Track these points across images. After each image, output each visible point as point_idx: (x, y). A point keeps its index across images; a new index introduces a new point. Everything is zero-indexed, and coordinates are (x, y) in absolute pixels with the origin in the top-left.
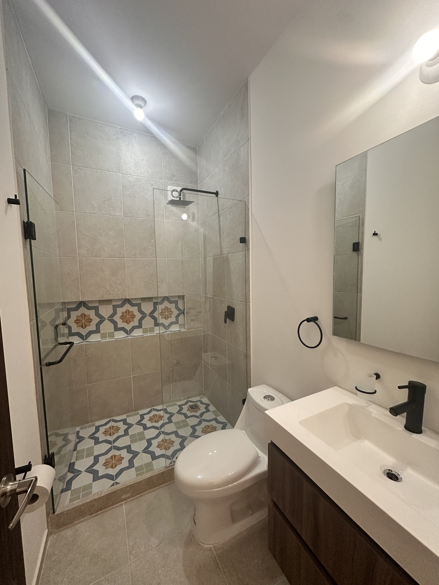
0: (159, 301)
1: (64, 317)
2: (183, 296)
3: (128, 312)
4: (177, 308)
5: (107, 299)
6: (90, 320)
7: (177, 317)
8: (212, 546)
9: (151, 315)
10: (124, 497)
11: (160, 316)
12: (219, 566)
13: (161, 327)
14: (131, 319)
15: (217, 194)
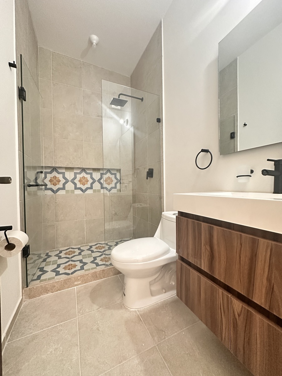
0: (104, 172)
1: (43, 178)
2: (120, 170)
3: (84, 177)
4: (116, 178)
5: (70, 167)
6: (59, 181)
7: (116, 184)
8: (136, 310)
9: (99, 181)
10: (76, 283)
11: (104, 182)
12: (141, 320)
13: (105, 190)
14: (85, 183)
15: (142, 99)
